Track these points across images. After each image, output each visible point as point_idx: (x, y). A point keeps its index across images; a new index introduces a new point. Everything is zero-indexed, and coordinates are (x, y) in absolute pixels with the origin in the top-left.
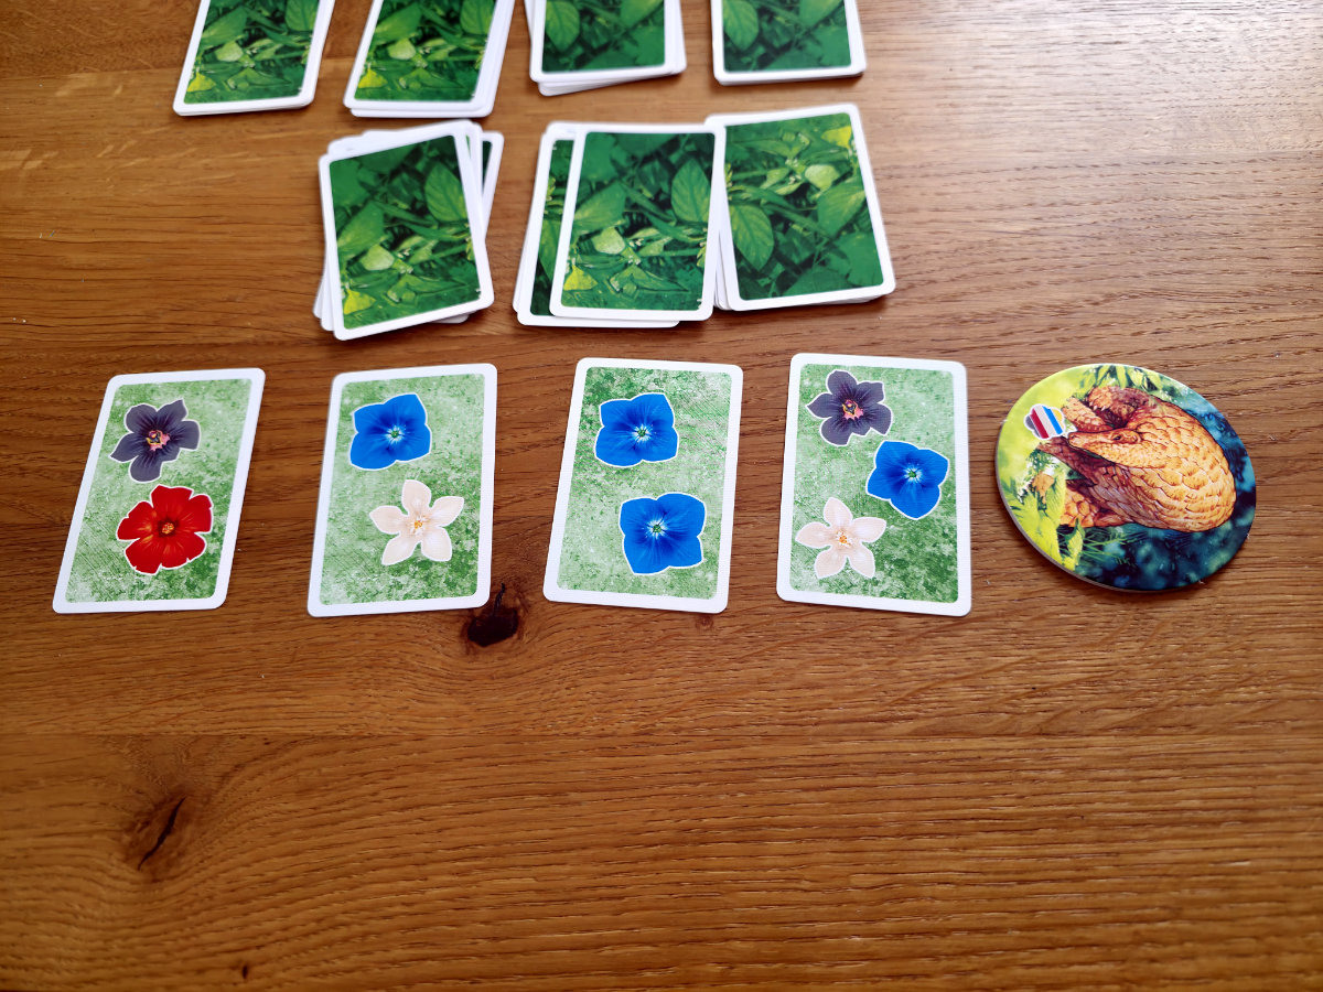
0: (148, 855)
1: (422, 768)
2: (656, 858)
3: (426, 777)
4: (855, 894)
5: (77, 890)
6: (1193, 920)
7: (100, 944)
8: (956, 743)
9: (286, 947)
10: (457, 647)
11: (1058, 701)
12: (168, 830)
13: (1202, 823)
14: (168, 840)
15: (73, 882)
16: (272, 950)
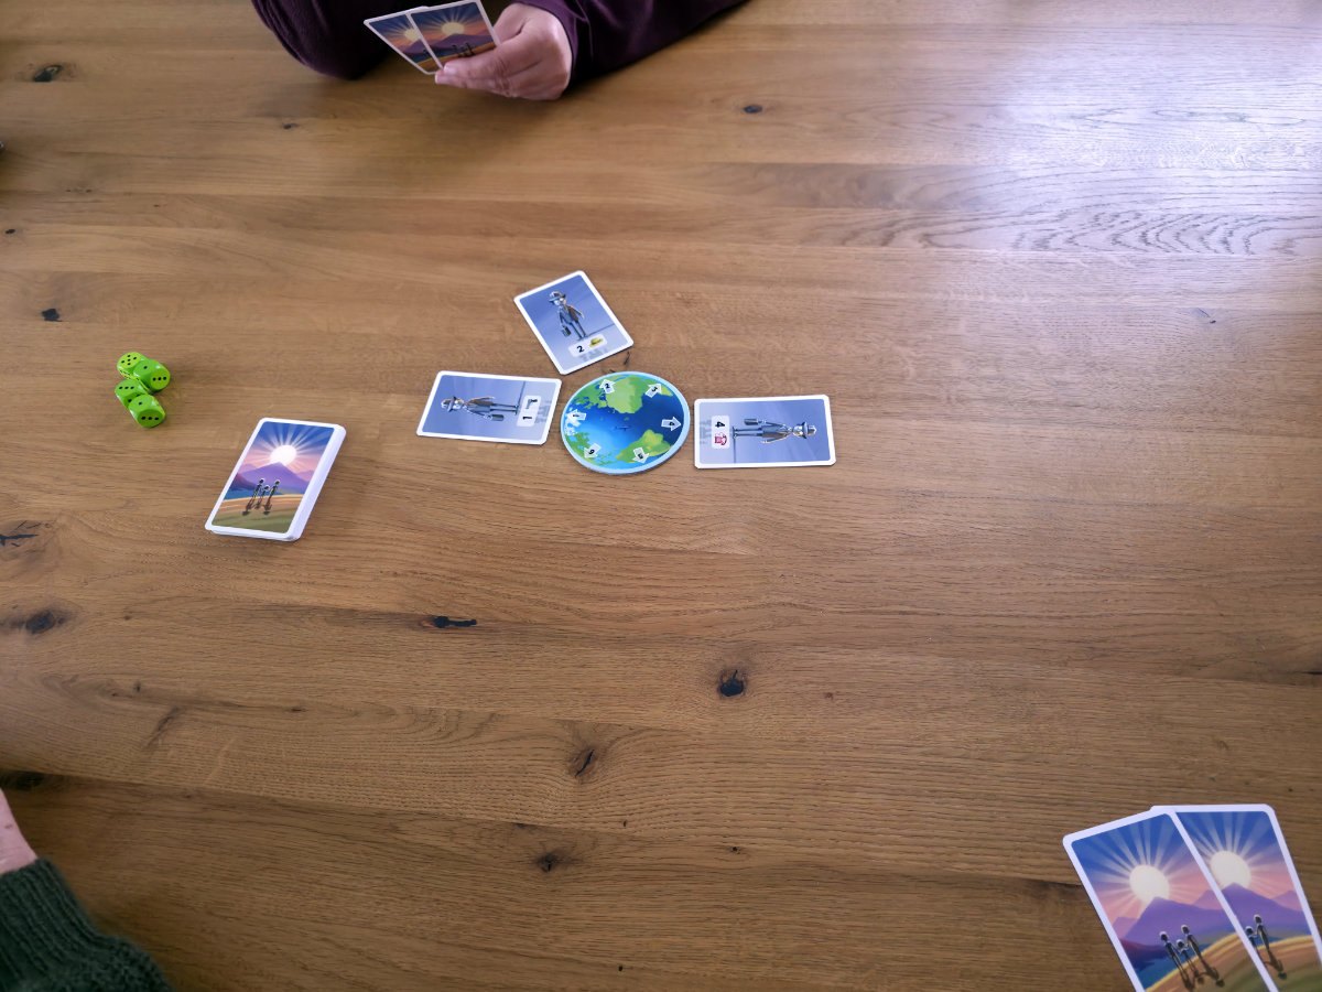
0: (579, 772)
1: (701, 747)
2: (805, 794)
3: (703, 750)
4: (894, 818)
5: (548, 784)
6: (1041, 843)
7: (559, 807)
8: (941, 759)
9: (643, 815)
10: (715, 696)
11: (988, 746)
12: (587, 762)
13: (1047, 804)
14: (588, 767)
15: (544, 780)
16: (637, 816)
